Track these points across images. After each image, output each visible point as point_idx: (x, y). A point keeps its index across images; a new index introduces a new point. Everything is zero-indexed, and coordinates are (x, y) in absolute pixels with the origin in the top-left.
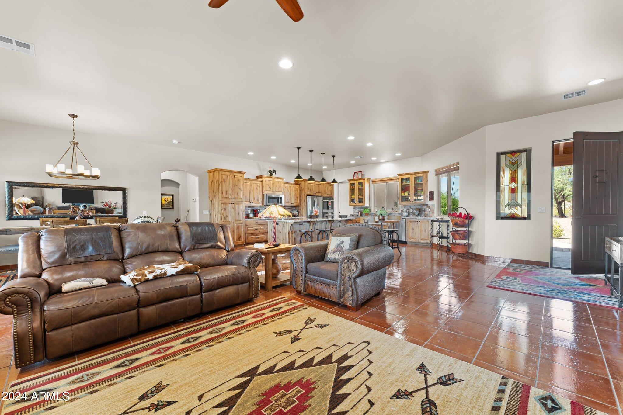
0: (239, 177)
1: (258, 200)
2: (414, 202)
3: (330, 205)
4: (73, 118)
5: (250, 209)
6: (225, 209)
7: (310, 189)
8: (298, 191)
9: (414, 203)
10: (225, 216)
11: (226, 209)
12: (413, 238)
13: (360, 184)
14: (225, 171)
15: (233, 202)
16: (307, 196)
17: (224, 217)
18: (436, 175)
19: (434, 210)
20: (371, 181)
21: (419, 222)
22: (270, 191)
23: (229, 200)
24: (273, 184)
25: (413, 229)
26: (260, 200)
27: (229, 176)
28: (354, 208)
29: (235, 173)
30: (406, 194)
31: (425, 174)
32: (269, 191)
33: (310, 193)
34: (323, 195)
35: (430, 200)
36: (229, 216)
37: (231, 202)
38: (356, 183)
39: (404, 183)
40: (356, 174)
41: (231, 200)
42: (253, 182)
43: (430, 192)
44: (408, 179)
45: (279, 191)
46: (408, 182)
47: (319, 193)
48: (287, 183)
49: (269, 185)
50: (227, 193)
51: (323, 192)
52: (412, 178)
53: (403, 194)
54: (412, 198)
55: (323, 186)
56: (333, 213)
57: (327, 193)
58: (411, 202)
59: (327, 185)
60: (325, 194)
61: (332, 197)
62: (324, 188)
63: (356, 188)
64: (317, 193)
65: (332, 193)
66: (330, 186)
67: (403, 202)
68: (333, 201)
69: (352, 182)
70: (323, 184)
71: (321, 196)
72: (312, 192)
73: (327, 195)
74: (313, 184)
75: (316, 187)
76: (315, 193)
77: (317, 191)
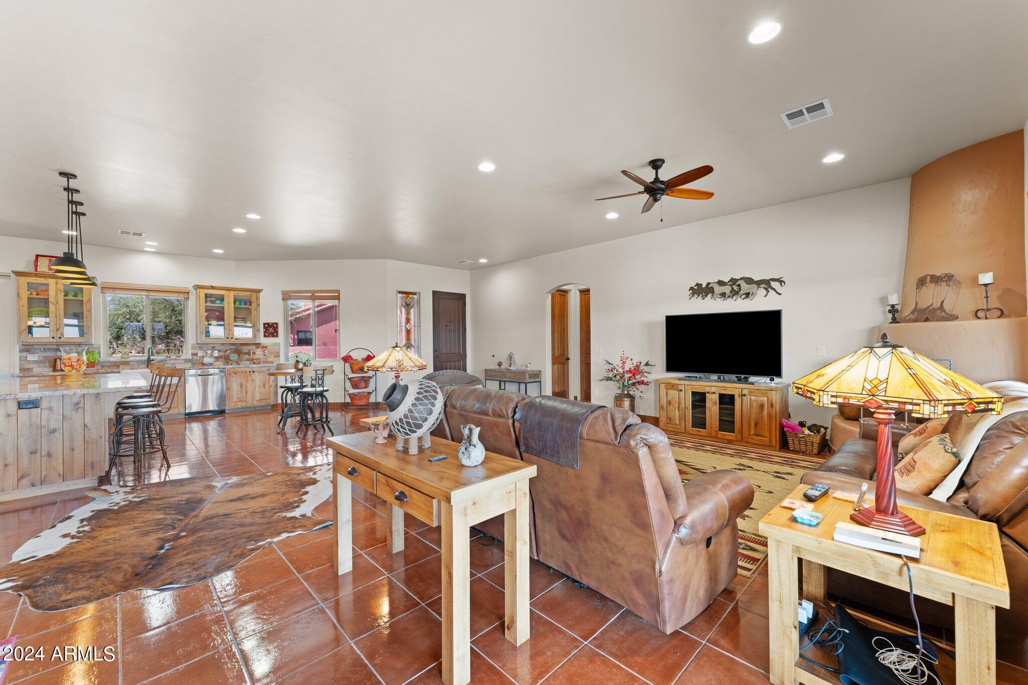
9: (233, 340)
12: (241, 401)
13: (73, 292)
18: (283, 299)
19: (279, 353)
21: (254, 372)
25: (242, 386)
31: (254, 295)
35: (265, 336)
38: (54, 283)
39: (209, 304)
40: (43, 260)
43: (265, 324)
44: (222, 299)
46: (220, 302)
52: (230, 297)
54: (229, 331)
58: (228, 338)
63: (56, 298)
67: (209, 339)
69: (37, 280)
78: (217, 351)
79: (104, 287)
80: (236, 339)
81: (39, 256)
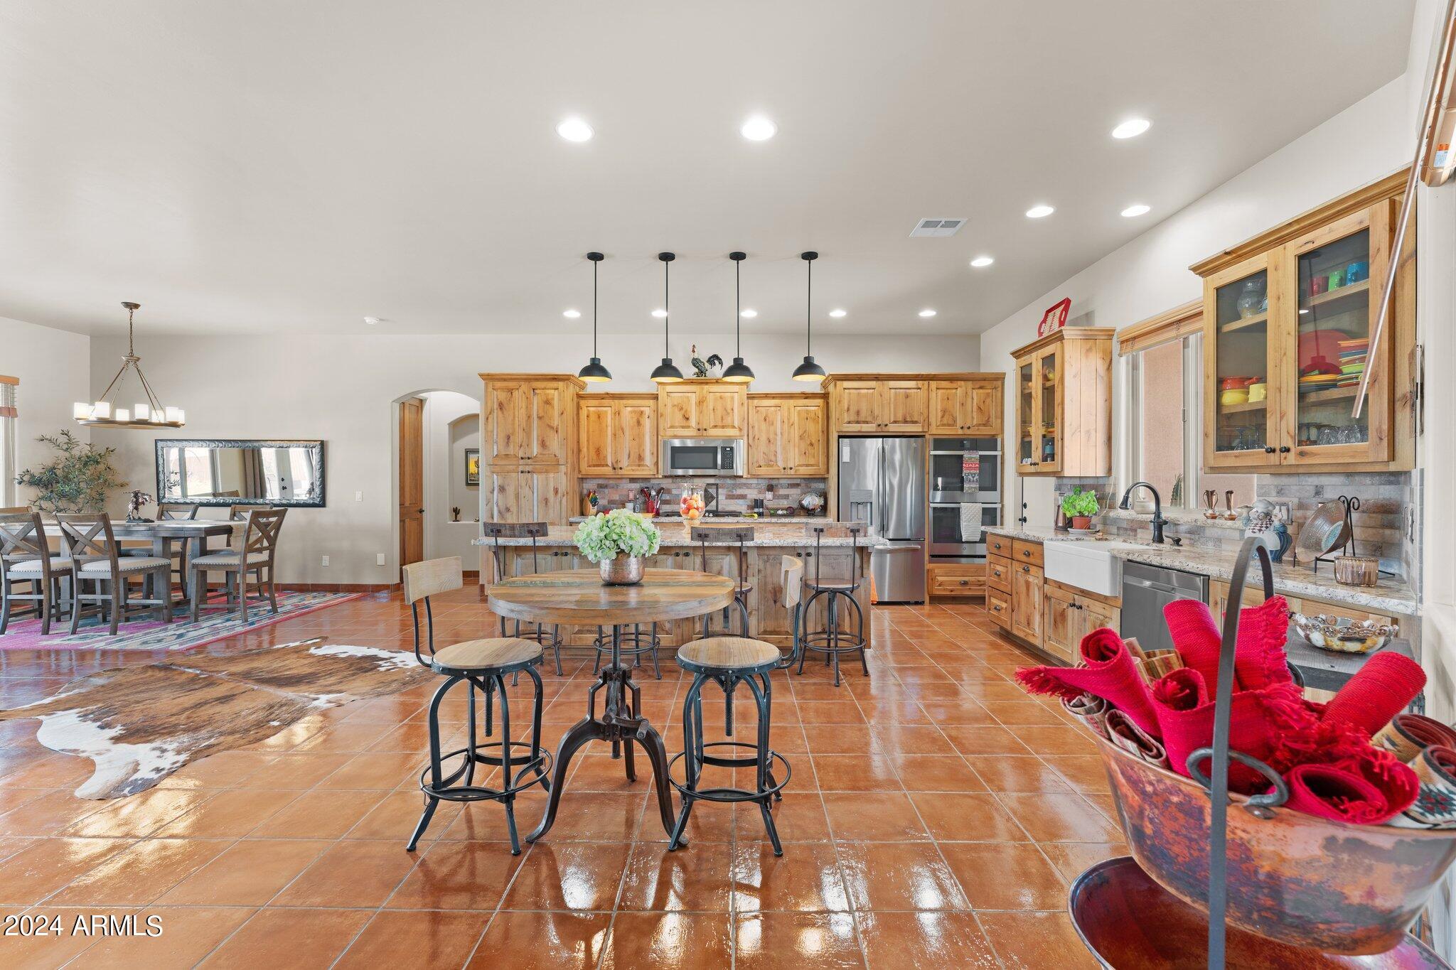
0: (548, 391)
1: (640, 458)
2: (1295, 449)
3: (971, 471)
4: (131, 309)
5: (637, 486)
6: (502, 489)
7: (853, 409)
8: (815, 420)
9: (1291, 458)
10: (503, 509)
11: (507, 488)
13: (1049, 361)
14: (505, 380)
15: (527, 468)
16: (840, 437)
17: (500, 512)
20: (1115, 339)
22: (688, 427)
23: (515, 463)
24: (700, 403)
26: (649, 460)
27: (516, 393)
28: (1057, 488)
29: (537, 380)
30: (1256, 393)
32: (683, 427)
33: (854, 428)
34: (934, 430)
36: (514, 509)
37: (521, 468)
38: (1035, 359)
39: (1235, 324)
41: (521, 462)
42: (625, 402)
45: (723, 427)
47: (906, 422)
48: (767, 396)
49: (681, 409)
50: (508, 443)
51: (933, 420)
53: (1230, 397)
54: (1278, 420)
55: (933, 395)
56: (998, 506)
57: (959, 423)
58: (1273, 451)
59: (961, 389)
60: (949, 425)
61: (994, 436)
62: (943, 400)
63: (1036, 386)
64: (895, 422)
65: (993, 419)
66: (981, 391)
67: (1225, 456)
68: (996, 456)
69: (1025, 360)
70: (934, 384)
71: (923, 436)
72: (867, 422)
73: (962, 428)
74: (872, 391)
75: (892, 400)
76: (886, 425)
77: (895, 415)
79: (1122, 342)
80: (1302, 454)
81: (1049, 311)
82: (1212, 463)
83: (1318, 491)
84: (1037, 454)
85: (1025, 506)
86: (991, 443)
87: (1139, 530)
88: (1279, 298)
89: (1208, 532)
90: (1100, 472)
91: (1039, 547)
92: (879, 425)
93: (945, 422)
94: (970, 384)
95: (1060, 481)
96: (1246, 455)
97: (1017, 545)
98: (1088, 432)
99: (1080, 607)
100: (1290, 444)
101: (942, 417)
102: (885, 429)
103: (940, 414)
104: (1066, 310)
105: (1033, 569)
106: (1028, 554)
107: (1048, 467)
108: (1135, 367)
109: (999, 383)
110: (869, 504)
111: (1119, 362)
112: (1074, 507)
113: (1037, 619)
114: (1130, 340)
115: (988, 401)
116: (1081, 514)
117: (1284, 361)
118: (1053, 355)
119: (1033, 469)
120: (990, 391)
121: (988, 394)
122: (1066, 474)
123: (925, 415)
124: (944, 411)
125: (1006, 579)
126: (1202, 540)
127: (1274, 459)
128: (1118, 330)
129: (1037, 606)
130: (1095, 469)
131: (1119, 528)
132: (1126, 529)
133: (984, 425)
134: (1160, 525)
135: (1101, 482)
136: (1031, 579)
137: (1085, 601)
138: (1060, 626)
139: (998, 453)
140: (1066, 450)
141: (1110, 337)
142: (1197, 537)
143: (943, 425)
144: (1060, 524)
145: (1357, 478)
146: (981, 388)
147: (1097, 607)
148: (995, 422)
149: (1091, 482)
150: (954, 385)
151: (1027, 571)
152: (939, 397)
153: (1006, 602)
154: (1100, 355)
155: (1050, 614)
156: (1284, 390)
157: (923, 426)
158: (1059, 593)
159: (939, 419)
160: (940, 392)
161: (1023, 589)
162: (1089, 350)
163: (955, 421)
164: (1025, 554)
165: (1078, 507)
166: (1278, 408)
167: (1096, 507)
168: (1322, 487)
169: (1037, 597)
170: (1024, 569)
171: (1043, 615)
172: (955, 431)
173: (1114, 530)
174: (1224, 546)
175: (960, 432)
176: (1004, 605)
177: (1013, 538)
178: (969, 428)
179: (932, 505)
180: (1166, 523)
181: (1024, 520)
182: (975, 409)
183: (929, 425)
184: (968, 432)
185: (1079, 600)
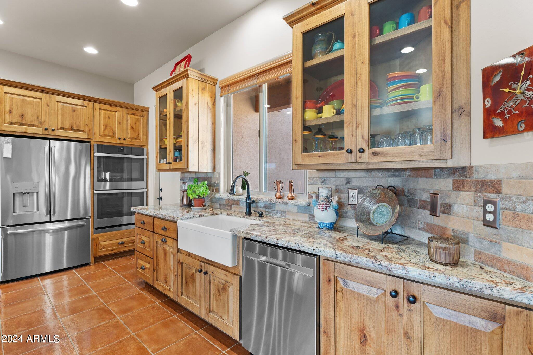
2: (368, 151)
7: (16, 112)
9: (366, 157)
20: (218, 85)
21: (413, 300)
28: (182, 179)
33: (18, 129)
34: (98, 138)
38: (169, 91)
40: (178, 67)
46: (337, 45)
47: (72, 129)
51: (96, 130)
53: (310, 114)
54: (354, 128)
55: (97, 113)
56: (145, 191)
57: (118, 136)
58: (350, 151)
59: (119, 113)
60: (110, 136)
61: (142, 146)
62: (104, 118)
63: (170, 111)
64: (62, 129)
65: (141, 136)
66: (133, 116)
67: (311, 156)
68: (143, 159)
69: (162, 92)
70: (97, 106)
71: (89, 142)
72: (33, 126)
73: (120, 139)
74: (38, 100)
75: (60, 111)
76: (53, 130)
77: (62, 123)
78: (356, 191)
79: (222, 88)
80: (374, 154)
81: (177, 64)
82: (300, 161)
83: (348, 181)
84: (170, 156)
85: (161, 190)
86: (141, 150)
87: (233, 206)
88: (354, 36)
89: (277, 208)
90: (210, 170)
91: (174, 224)
92: (46, 129)
93: (107, 132)
94: (125, 111)
95: (183, 174)
96: (327, 155)
97: (157, 222)
98: (203, 142)
99: (206, 273)
100: (365, 146)
101: (105, 130)
102: (51, 133)
103: (102, 128)
104: (189, 61)
105: (169, 241)
106: (165, 229)
107: (178, 165)
108: (228, 105)
109: (145, 113)
110: (35, 194)
111: (220, 100)
112: (195, 192)
113: (172, 278)
114: (226, 87)
115: (138, 123)
116: (199, 197)
117: (359, 83)
118: (181, 88)
119: (167, 167)
120: (139, 117)
121: (138, 119)
122: (191, 170)
123: (90, 126)
124: (106, 126)
125: (149, 246)
126: (273, 212)
127: (351, 158)
128: (219, 80)
129: (172, 268)
130: (206, 167)
131: (220, 205)
132: (225, 205)
133: (135, 139)
134: (250, 203)
135: (209, 175)
136: (167, 248)
137: (211, 269)
138: (190, 285)
139: (145, 157)
140: (190, 153)
141: (215, 84)
142: (270, 210)
143: (105, 135)
144: (185, 203)
145: (373, 173)
146: (133, 114)
147: (220, 274)
148: (143, 138)
149: (203, 175)
150: (114, 109)
151: (164, 242)
152: (102, 115)
153: (149, 263)
154: (209, 94)
155: (182, 275)
156: (359, 106)
157: (88, 135)
158: (189, 260)
159: (102, 131)
160: (103, 112)
161: (161, 255)
162: (203, 89)
163: (114, 134)
164: (163, 229)
165: (197, 192)
166: (354, 120)
167: (208, 192)
168: (351, 178)
169: (172, 262)
170: (162, 241)
171: (177, 276)
172: (115, 141)
173: (218, 206)
174: (288, 216)
175: (118, 141)
176: (148, 266)
177: (154, 217)
178: (125, 139)
179: (96, 192)
180: (253, 202)
181: (161, 199)
182: (129, 127)
183: (94, 134)
184: (124, 142)
185: (205, 267)
